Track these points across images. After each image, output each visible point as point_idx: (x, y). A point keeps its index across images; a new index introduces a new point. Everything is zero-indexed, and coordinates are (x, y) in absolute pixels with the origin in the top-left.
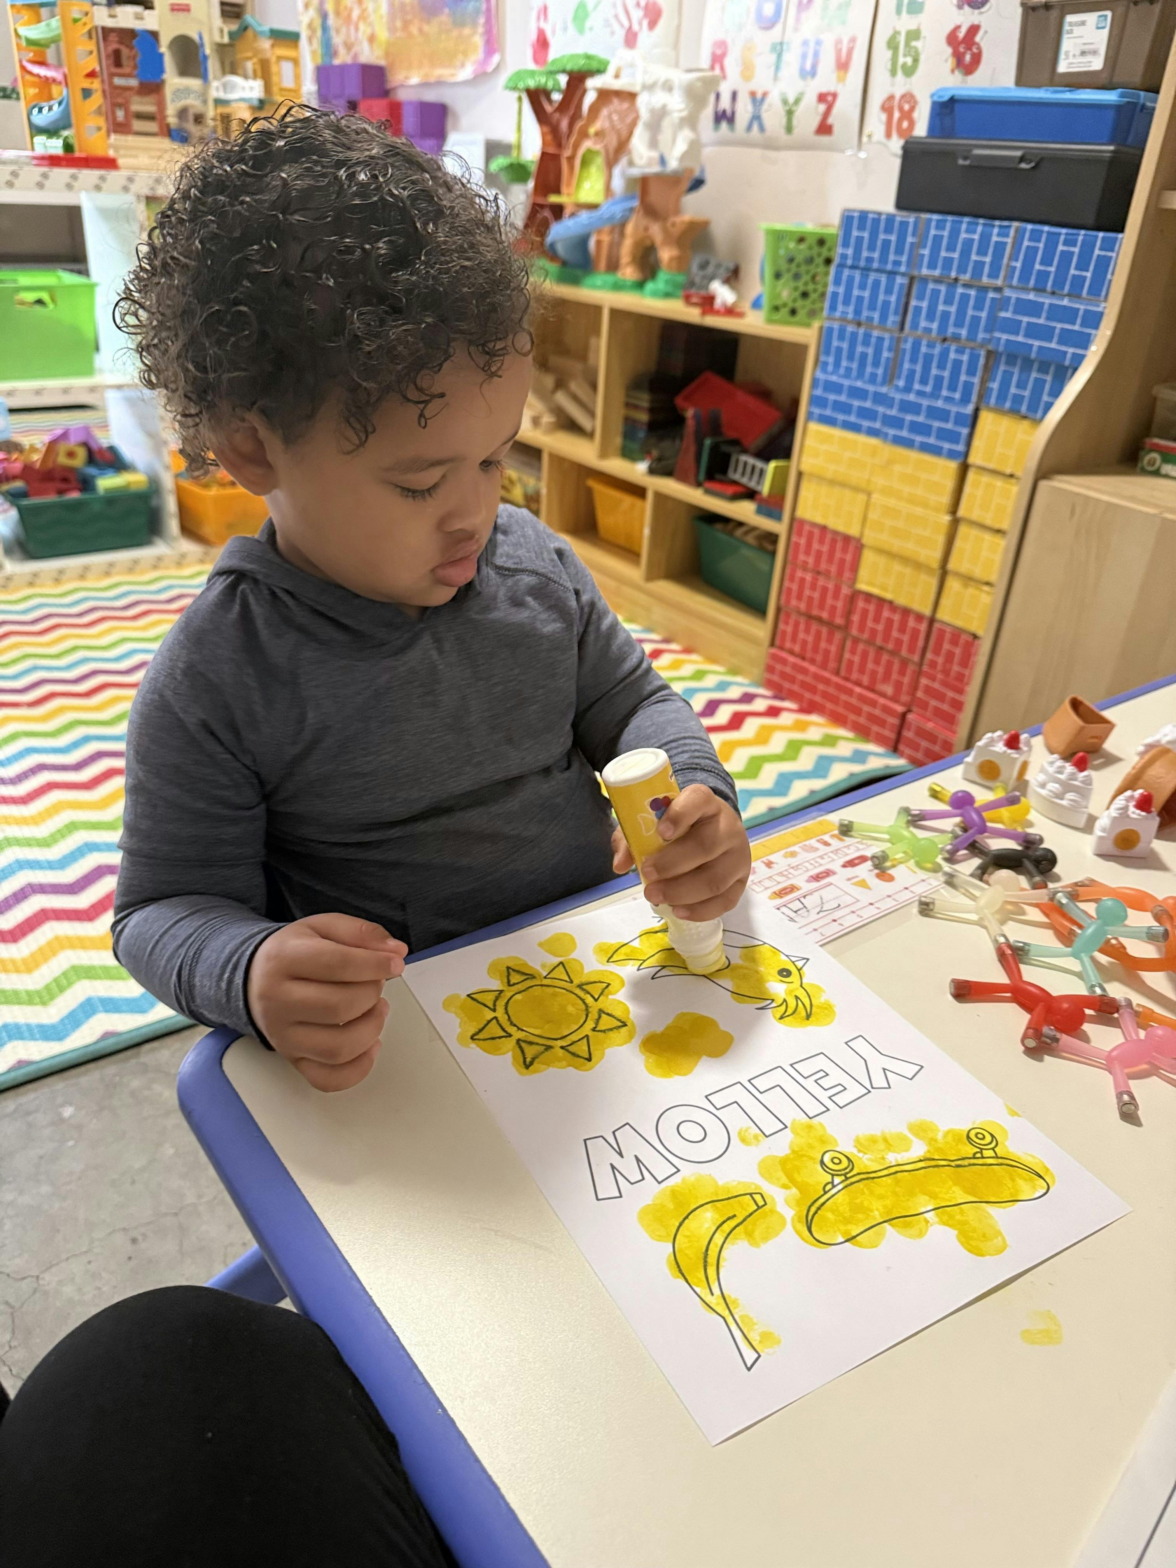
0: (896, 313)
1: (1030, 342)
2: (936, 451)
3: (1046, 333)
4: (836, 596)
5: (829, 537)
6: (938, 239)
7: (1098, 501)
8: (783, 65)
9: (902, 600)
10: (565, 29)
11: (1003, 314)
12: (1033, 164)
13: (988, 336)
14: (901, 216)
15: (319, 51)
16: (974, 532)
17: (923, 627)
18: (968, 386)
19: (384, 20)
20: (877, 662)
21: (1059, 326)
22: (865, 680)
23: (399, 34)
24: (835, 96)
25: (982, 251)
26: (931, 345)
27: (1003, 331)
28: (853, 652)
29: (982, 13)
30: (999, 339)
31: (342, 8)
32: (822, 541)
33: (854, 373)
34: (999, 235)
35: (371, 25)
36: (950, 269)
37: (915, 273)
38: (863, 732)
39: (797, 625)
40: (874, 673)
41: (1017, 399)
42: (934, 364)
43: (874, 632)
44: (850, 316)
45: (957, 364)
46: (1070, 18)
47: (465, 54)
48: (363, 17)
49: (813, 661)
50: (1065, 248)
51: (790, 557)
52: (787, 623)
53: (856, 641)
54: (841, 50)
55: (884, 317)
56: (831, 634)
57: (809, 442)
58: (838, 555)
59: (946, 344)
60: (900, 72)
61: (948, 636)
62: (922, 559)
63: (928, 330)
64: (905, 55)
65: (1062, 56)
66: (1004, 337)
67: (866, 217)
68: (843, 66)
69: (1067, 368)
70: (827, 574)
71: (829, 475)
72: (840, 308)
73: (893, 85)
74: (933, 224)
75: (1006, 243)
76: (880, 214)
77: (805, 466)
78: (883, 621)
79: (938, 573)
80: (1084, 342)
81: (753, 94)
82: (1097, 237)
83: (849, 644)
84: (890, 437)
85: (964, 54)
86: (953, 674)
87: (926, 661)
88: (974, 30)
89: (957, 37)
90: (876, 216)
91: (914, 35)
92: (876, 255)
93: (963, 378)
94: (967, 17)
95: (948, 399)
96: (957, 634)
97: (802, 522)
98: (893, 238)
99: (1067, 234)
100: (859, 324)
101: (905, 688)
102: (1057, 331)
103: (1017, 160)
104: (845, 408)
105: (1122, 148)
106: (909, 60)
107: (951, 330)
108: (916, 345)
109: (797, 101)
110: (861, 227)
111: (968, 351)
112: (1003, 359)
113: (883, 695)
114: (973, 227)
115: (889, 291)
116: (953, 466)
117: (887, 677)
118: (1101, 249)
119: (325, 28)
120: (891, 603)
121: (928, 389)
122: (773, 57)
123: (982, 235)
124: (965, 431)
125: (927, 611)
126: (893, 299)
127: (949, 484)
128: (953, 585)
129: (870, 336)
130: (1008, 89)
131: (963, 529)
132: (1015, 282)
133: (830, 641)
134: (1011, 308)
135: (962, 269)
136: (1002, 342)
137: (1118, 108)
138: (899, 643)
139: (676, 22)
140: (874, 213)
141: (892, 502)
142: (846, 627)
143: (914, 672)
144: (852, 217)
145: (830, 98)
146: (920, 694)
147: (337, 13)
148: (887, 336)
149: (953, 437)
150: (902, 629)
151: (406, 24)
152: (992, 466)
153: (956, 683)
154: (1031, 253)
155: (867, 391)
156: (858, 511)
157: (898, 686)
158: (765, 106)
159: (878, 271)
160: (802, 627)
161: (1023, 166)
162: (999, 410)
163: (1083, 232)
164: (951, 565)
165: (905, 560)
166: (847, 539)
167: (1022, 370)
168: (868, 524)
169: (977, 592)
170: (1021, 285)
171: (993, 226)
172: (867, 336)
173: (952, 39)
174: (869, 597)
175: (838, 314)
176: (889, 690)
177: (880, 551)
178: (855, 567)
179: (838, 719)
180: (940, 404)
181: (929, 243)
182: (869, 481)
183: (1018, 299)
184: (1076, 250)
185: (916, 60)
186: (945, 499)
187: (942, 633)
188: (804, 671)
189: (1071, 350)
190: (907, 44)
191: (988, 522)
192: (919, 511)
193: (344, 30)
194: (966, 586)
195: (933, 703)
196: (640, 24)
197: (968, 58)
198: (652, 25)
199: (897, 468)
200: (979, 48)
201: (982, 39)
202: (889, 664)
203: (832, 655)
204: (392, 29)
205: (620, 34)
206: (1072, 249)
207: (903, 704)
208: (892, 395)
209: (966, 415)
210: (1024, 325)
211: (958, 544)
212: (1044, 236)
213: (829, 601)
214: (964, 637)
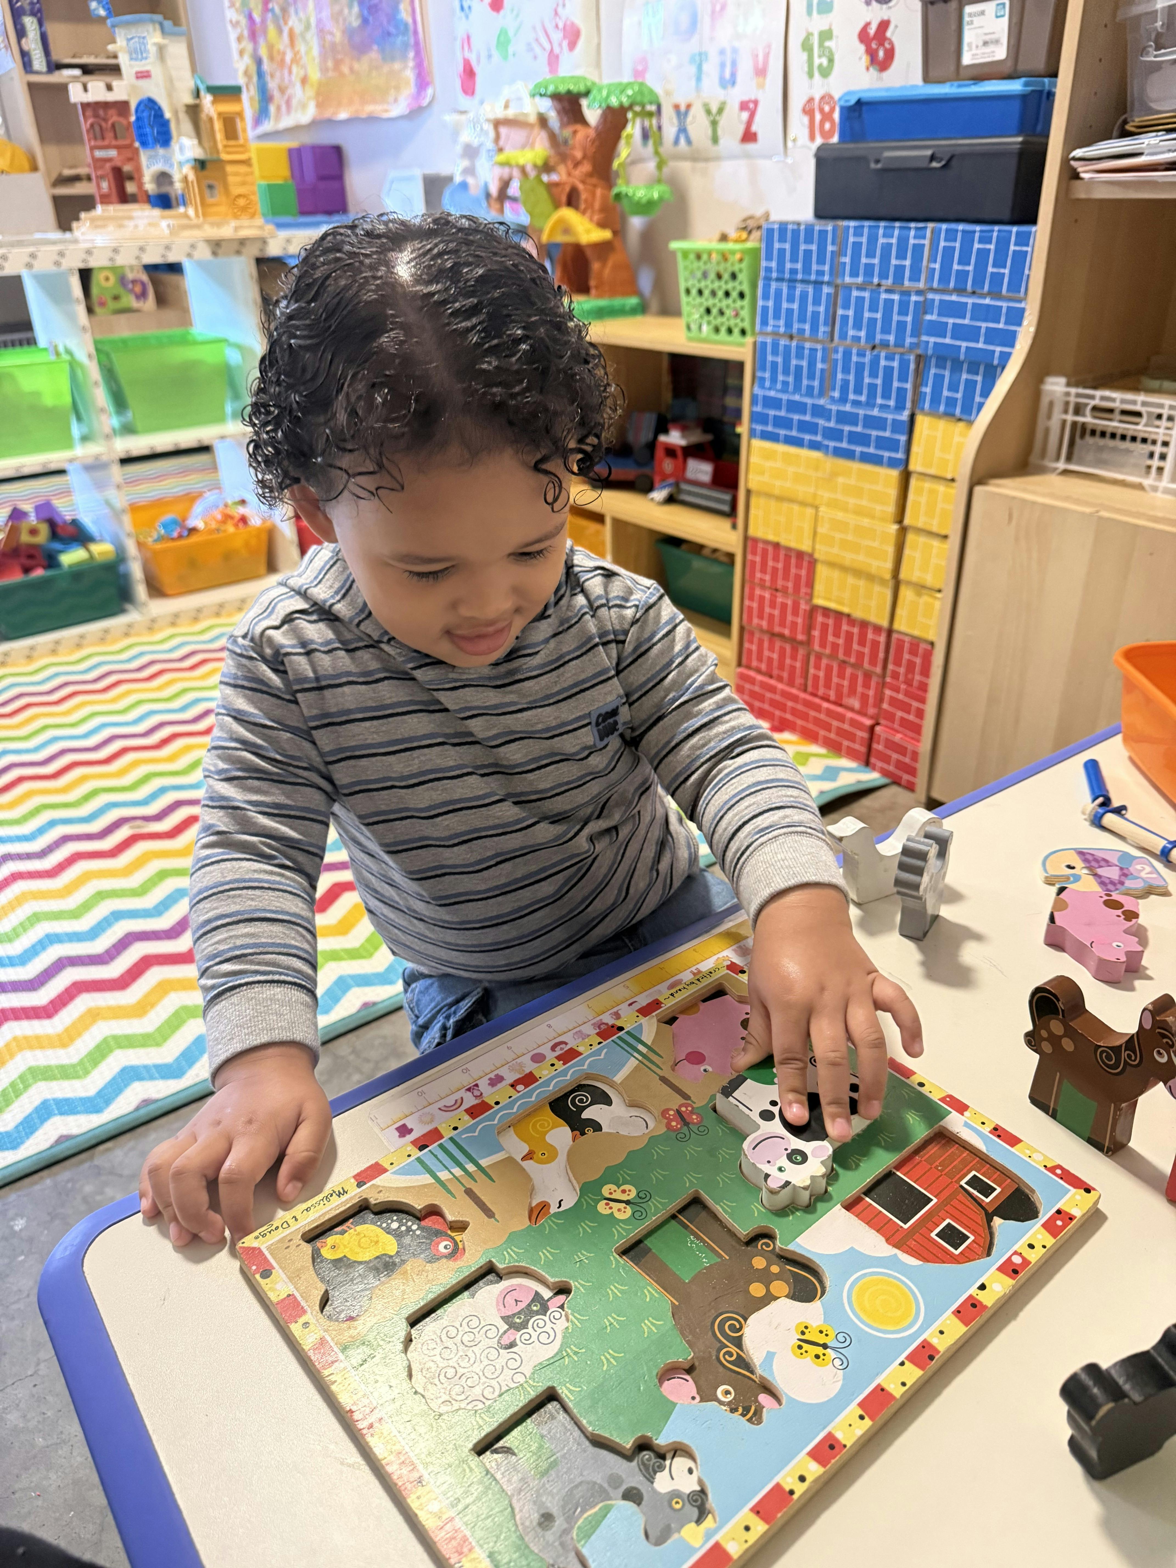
0: (825, 324)
1: (958, 343)
2: (876, 460)
3: (972, 334)
4: (795, 612)
5: (782, 553)
6: (857, 246)
7: (1034, 503)
8: (704, 77)
9: (858, 614)
10: (490, 56)
11: (928, 317)
12: (943, 163)
13: (915, 340)
14: (819, 226)
15: (257, 98)
16: (922, 540)
17: (882, 639)
18: (901, 392)
19: (317, 61)
20: (841, 675)
21: (984, 325)
22: (832, 695)
23: (331, 74)
24: (756, 103)
25: (901, 256)
26: (861, 354)
27: (929, 334)
28: (817, 667)
29: (890, 8)
30: (928, 342)
31: (275, 53)
32: (776, 559)
33: (791, 388)
34: (915, 237)
35: (304, 67)
36: (872, 275)
37: (839, 281)
38: (835, 748)
39: (761, 642)
40: (839, 687)
41: (951, 402)
42: (866, 373)
43: (835, 646)
44: (782, 330)
45: (889, 371)
46: (968, 9)
47: (397, 88)
48: (296, 60)
49: (780, 679)
50: (981, 246)
51: (747, 577)
52: (751, 642)
53: (819, 657)
54: (757, 56)
55: (814, 328)
56: (795, 650)
57: (754, 459)
58: (793, 570)
59: (875, 352)
60: (816, 74)
61: (907, 646)
62: (873, 571)
63: (857, 339)
64: (820, 56)
65: (965, 47)
66: (932, 340)
67: (786, 229)
68: (761, 72)
69: (996, 367)
70: (785, 590)
71: (777, 492)
72: (771, 322)
73: (811, 87)
74: (851, 231)
75: (924, 245)
76: (799, 224)
77: (752, 485)
78: (843, 635)
79: (891, 584)
80: (1009, 339)
81: (677, 107)
82: (1011, 232)
83: (812, 659)
84: (831, 449)
85: (877, 51)
86: (915, 684)
87: (889, 673)
88: (884, 25)
89: (868, 34)
90: (795, 227)
91: (827, 35)
92: (799, 266)
93: (896, 384)
94: (875, 14)
95: (883, 407)
96: (915, 643)
97: (755, 541)
98: (814, 247)
99: (981, 231)
100: (791, 337)
101: (871, 701)
102: (983, 331)
103: (928, 160)
104: (785, 423)
105: (1030, 139)
106: (825, 61)
107: (879, 337)
108: (847, 354)
109: (720, 111)
110: (782, 239)
111: (897, 357)
112: (933, 361)
113: (852, 709)
114: (889, 231)
115: (817, 302)
116: (894, 474)
117: (852, 691)
118: (1016, 244)
119: (260, 74)
120: (848, 616)
121: (863, 398)
122: (693, 69)
123: (899, 239)
124: (903, 438)
125: (885, 623)
126: (822, 309)
127: (892, 492)
128: (906, 594)
129: (803, 348)
130: (915, 87)
131: (910, 537)
132: (935, 285)
133: (794, 658)
134: (936, 311)
135: (884, 275)
136: (931, 345)
137: (1024, 98)
138: (861, 656)
139: (596, 41)
140: (794, 223)
141: (840, 515)
142: (809, 642)
143: (878, 683)
144: (773, 230)
145: (751, 106)
146: (885, 706)
147: (271, 58)
148: (819, 347)
149: (892, 445)
150: (862, 642)
151: (337, 64)
152: (932, 471)
153: (920, 693)
154: (949, 252)
155: (805, 404)
156: (807, 527)
157: (864, 698)
158: (689, 119)
159: (803, 281)
160: (766, 644)
161: (935, 164)
162: (933, 413)
163: (996, 228)
164: (903, 575)
165: (858, 573)
166: (800, 555)
167: (952, 371)
168: (818, 539)
169: (930, 600)
170: (941, 287)
171: (910, 228)
172: (800, 349)
173: (863, 36)
174: (826, 611)
175: (769, 329)
176: (857, 705)
177: (832, 565)
178: (810, 584)
179: (810, 736)
180: (875, 412)
181: (849, 252)
182: (815, 495)
183: (941, 301)
184: (992, 247)
185: (831, 61)
186: (890, 508)
187: (900, 644)
188: (773, 690)
189: (998, 349)
190: (821, 45)
191: (935, 529)
192: (866, 522)
193: (278, 74)
194: (919, 595)
195: (899, 714)
196: (560, 45)
197: (881, 54)
198: (572, 45)
199: (840, 480)
200: (891, 43)
201: (893, 33)
202: (854, 678)
203: (798, 672)
204: (324, 70)
205: (543, 58)
206: (988, 246)
207: (872, 718)
208: (828, 407)
209: (902, 422)
210: (950, 327)
211: (907, 552)
212: (959, 235)
213: (789, 618)
214: (923, 646)
